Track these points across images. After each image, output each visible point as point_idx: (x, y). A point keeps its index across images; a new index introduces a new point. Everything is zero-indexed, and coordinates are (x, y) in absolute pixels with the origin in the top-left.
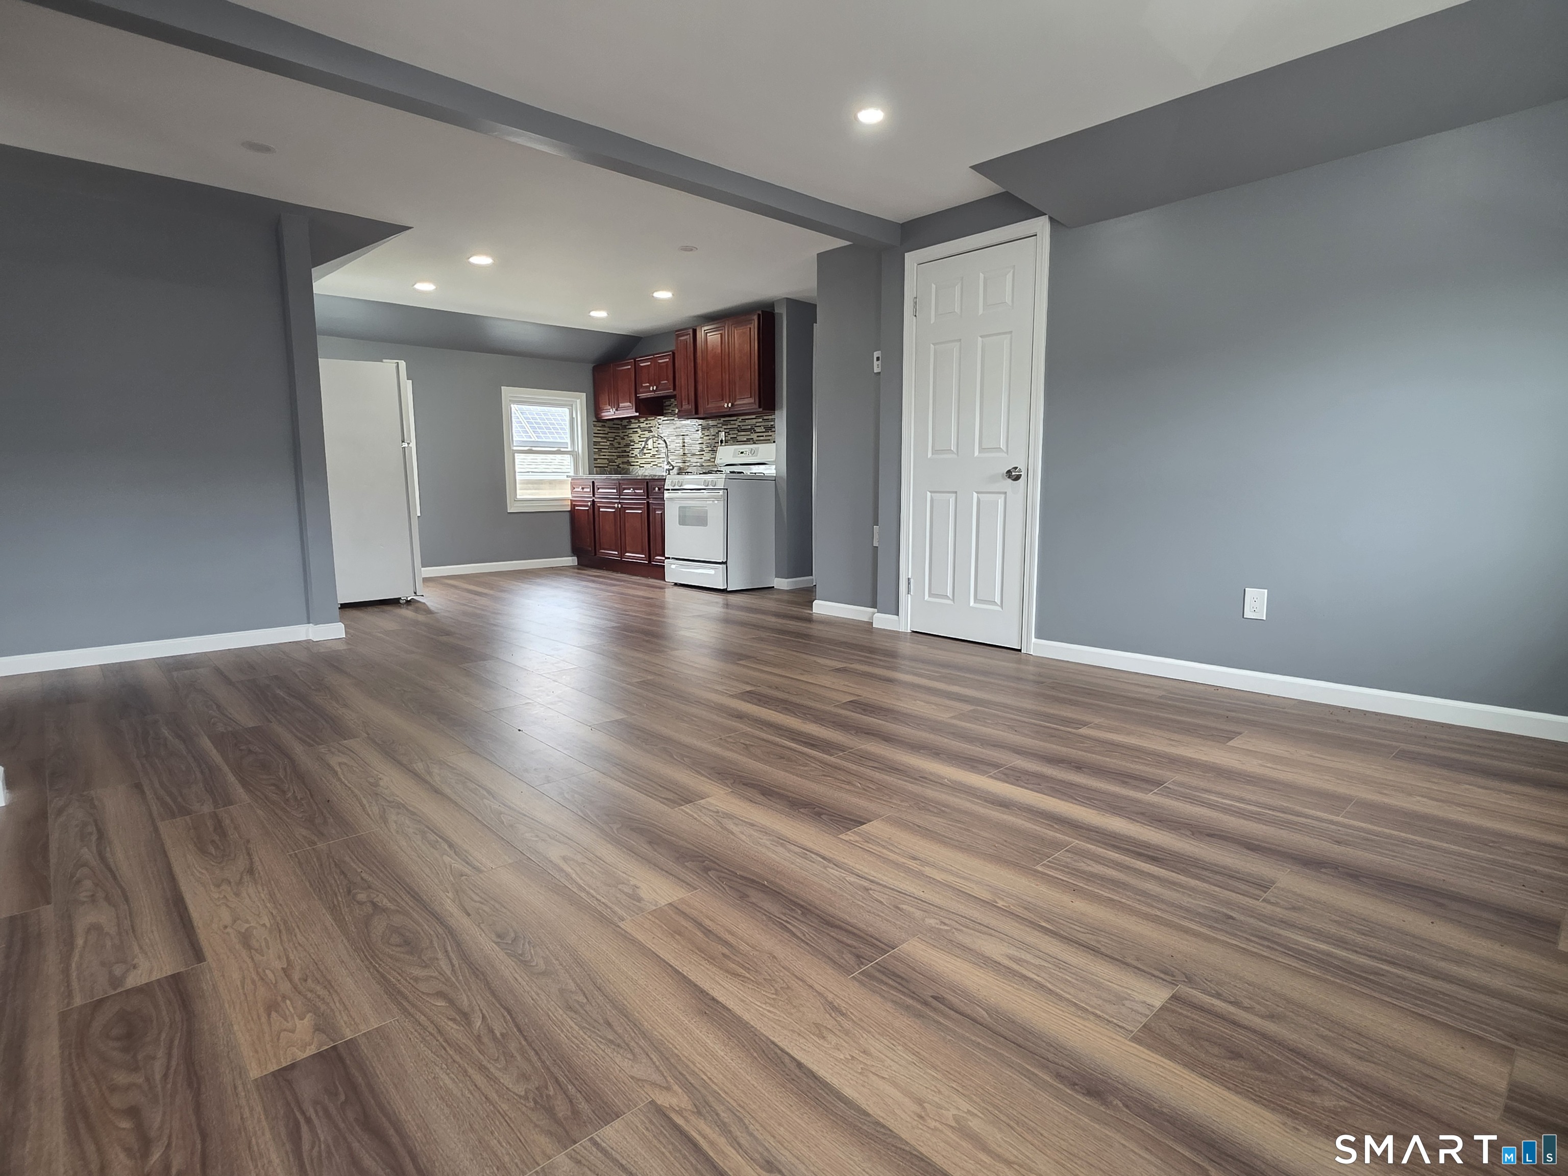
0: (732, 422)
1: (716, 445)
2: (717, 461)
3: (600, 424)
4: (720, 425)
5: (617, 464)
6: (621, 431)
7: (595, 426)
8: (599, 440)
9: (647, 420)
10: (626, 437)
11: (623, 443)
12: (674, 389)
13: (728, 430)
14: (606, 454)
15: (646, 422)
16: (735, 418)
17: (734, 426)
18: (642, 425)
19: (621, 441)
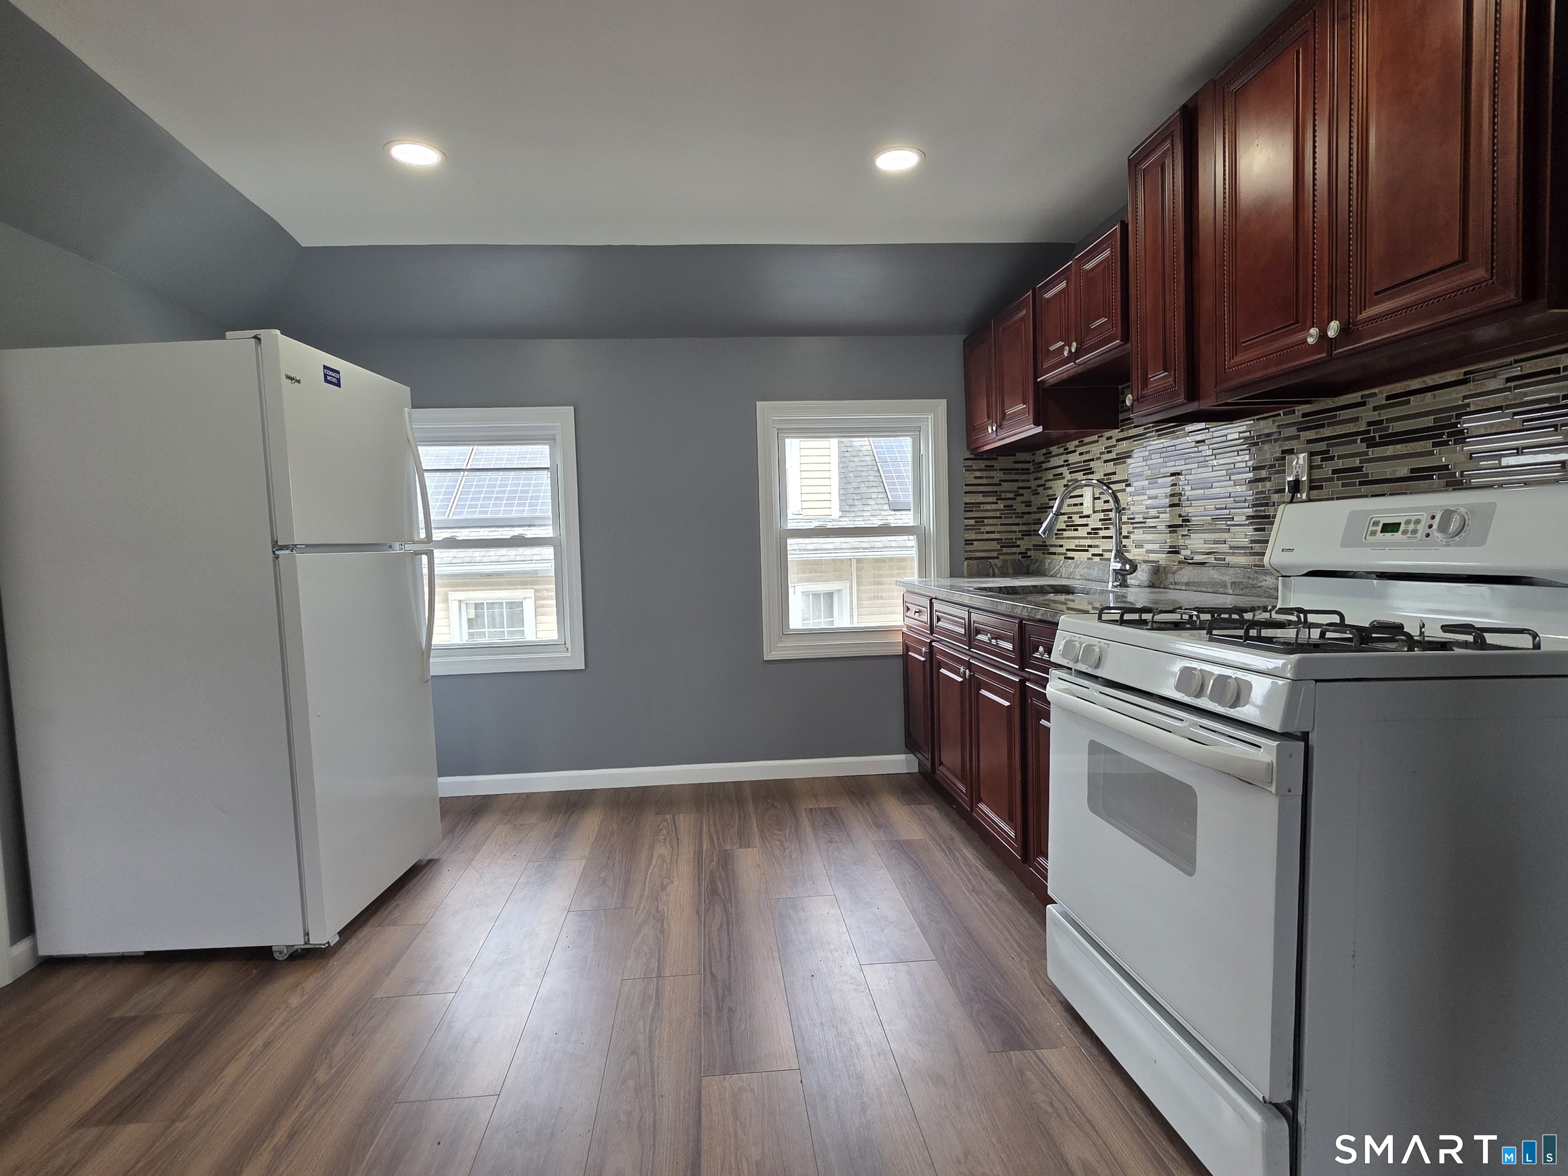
0: (1344, 415)
1: (1275, 497)
2: (1273, 556)
3: (982, 464)
4: (1292, 431)
5: (1023, 550)
6: (1031, 477)
7: (969, 469)
8: (980, 498)
9: (1082, 444)
10: (1040, 490)
11: (1037, 501)
12: (1126, 338)
13: (1322, 446)
14: (995, 529)
15: (1080, 450)
16: (1355, 397)
17: (1351, 428)
18: (1073, 458)
19: (1033, 498)
